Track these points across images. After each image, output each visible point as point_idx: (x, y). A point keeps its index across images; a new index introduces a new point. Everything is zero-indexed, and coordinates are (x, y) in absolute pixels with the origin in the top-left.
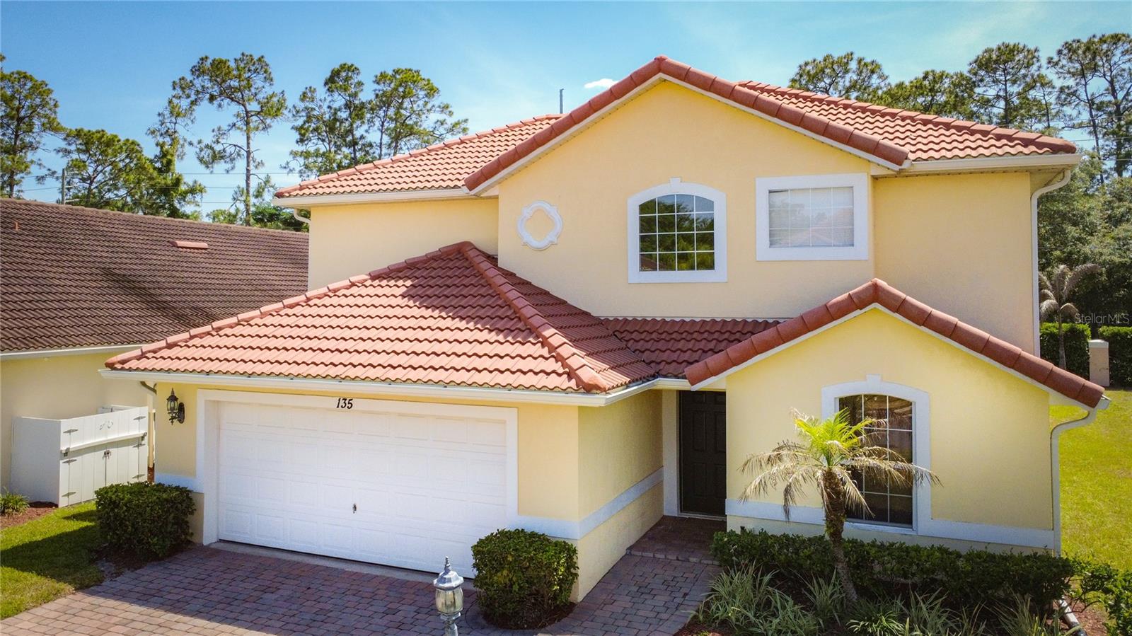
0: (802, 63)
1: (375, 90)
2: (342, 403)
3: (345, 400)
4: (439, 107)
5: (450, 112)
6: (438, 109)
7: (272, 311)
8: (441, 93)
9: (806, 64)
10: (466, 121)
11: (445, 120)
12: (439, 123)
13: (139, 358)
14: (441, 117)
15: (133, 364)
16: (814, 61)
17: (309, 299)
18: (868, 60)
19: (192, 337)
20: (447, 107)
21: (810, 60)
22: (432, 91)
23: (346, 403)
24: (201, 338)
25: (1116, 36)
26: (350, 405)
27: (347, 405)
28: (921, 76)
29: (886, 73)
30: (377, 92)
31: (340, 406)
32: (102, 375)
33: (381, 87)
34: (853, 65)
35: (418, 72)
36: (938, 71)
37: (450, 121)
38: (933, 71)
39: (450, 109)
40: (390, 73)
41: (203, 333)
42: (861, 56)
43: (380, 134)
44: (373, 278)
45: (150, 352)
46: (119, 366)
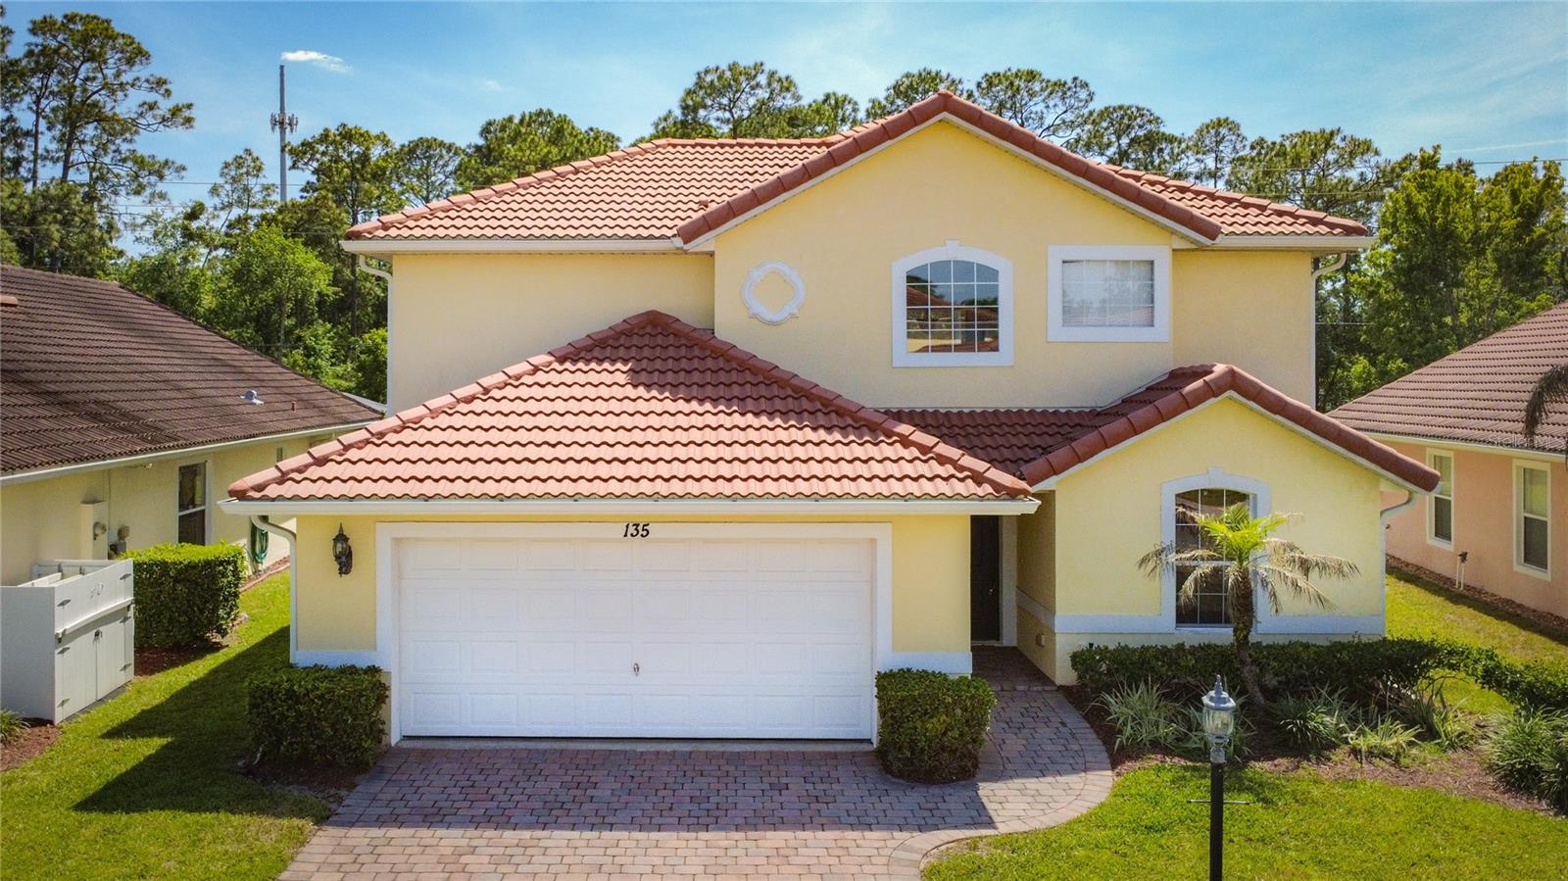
0: (702, 69)
1: (29, 44)
2: (632, 530)
3: (638, 525)
4: (147, 81)
5: (167, 90)
6: (145, 85)
7: (444, 406)
8: (152, 59)
9: (707, 72)
10: (189, 106)
11: (156, 103)
12: (146, 107)
13: (281, 481)
14: (151, 97)
15: (273, 491)
16: (717, 68)
17: (486, 391)
18: (782, 74)
19: (347, 448)
20: (161, 82)
21: (712, 66)
22: (135, 54)
23: (639, 529)
24: (360, 448)
25: (1032, 72)
26: (645, 533)
27: (641, 532)
28: (821, 98)
29: (800, 92)
30: (33, 47)
31: (629, 534)
32: (223, 508)
33: (39, 40)
34: (762, 79)
35: (108, 22)
36: (840, 93)
37: (165, 106)
38: (834, 94)
39: (168, 86)
40: (59, 18)
41: (360, 442)
42: (773, 69)
43: (34, 117)
44: (562, 360)
45: (293, 471)
46: (252, 493)
